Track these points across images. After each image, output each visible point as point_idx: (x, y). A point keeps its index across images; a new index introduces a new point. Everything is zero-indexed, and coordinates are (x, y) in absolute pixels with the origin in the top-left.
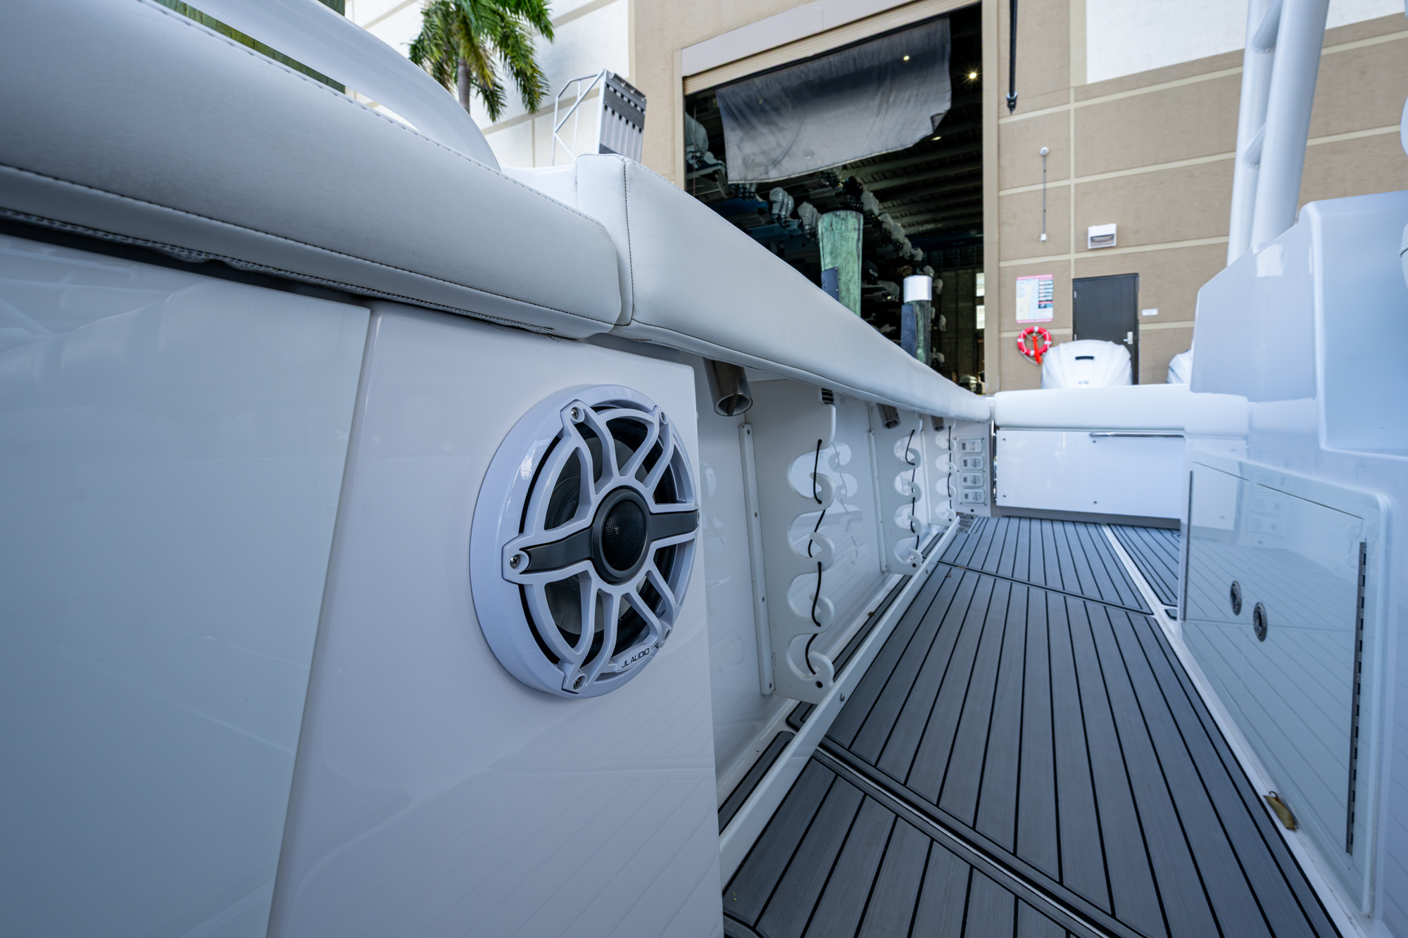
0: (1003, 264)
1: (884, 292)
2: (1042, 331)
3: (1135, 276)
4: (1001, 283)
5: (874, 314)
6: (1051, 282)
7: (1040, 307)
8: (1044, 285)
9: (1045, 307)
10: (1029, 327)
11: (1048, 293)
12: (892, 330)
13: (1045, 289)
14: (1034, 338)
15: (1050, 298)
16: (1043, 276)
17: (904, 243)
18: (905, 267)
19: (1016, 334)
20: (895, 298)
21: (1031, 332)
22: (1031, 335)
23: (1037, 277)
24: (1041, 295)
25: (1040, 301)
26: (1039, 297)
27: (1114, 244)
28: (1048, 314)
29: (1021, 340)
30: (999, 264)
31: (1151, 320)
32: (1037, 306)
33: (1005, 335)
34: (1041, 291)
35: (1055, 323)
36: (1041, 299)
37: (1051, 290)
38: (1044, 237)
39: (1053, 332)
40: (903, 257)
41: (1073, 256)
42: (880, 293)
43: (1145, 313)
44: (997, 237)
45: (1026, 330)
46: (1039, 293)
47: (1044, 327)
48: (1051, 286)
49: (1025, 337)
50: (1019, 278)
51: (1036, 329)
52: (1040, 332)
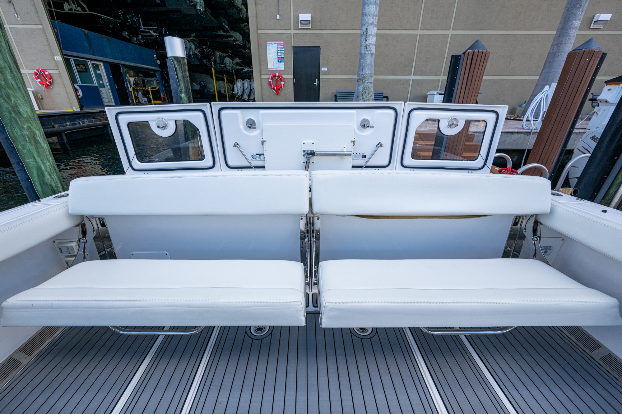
0: (260, 32)
1: (234, 38)
2: (280, 76)
3: (319, 47)
4: (259, 44)
5: (230, 51)
6: (283, 47)
7: (278, 62)
8: (280, 48)
9: (281, 62)
10: (274, 73)
11: (282, 53)
12: (240, 62)
13: (280, 50)
14: (277, 79)
15: (283, 57)
16: (279, 43)
17: (242, 9)
18: (245, 24)
19: (268, 77)
20: (240, 43)
21: (275, 76)
22: (275, 78)
23: (276, 43)
24: (279, 54)
25: (278, 58)
26: (278, 55)
27: (311, 27)
28: (282, 66)
29: (270, 80)
30: (257, 31)
31: (326, 73)
32: (277, 61)
33: (263, 77)
34: (279, 52)
35: (285, 71)
36: (279, 56)
37: (283, 52)
38: (278, 17)
39: (285, 77)
40: (242, 17)
41: (292, 32)
42: (232, 39)
43: (324, 69)
44: (255, 12)
45: (272, 75)
46: (278, 53)
47: (281, 73)
48: (283, 49)
49: (272, 79)
50: (268, 42)
51: (277, 74)
52: (279, 76)
